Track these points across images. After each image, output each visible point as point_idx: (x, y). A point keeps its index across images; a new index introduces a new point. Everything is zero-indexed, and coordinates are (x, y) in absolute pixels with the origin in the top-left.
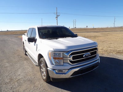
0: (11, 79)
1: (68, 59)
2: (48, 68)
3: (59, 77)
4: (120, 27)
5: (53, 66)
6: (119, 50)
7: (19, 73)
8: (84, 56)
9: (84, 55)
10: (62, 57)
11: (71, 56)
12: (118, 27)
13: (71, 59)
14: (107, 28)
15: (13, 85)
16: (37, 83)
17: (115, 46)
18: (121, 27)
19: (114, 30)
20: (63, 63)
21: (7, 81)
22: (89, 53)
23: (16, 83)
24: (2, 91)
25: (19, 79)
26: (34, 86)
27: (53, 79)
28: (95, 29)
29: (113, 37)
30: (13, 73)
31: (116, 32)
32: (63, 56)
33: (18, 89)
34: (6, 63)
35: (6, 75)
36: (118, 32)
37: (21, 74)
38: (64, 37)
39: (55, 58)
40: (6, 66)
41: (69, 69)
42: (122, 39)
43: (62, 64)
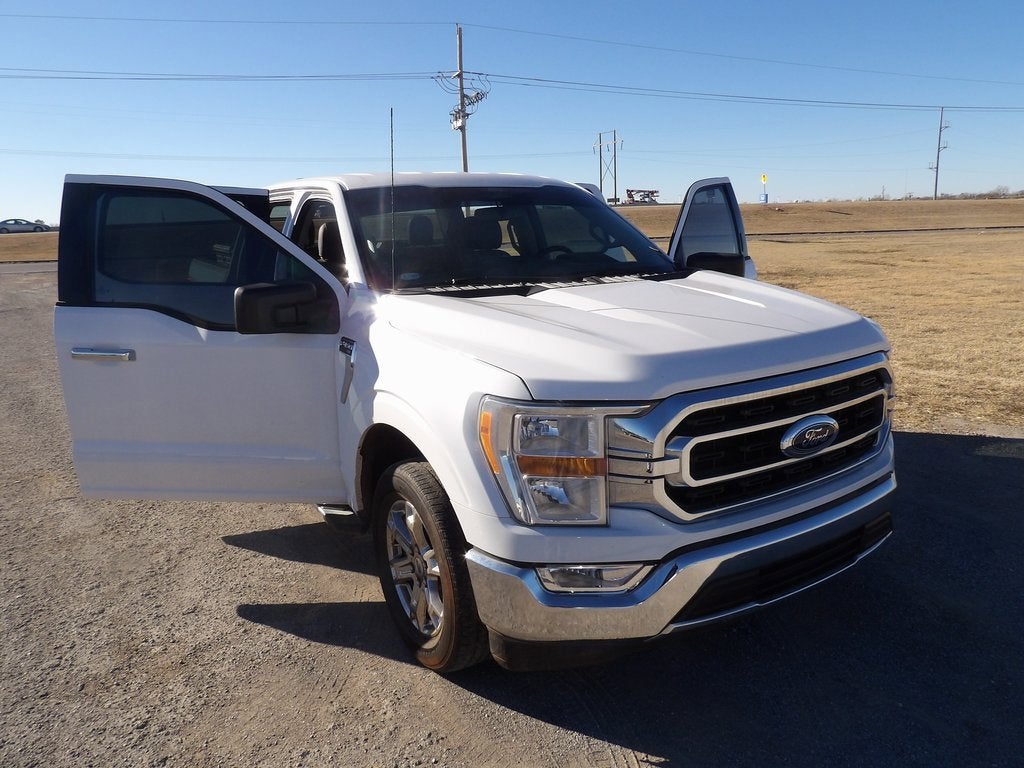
0: (131, 652)
1: (658, 469)
2: (469, 555)
3: (564, 635)
4: (981, 197)
5: (519, 539)
6: (1014, 384)
7: (190, 595)
8: (787, 443)
9: (783, 431)
10: (598, 452)
11: (682, 445)
12: (965, 197)
13: (680, 468)
14: (877, 207)
15: (153, 697)
16: (362, 684)
17: (977, 351)
18: (992, 196)
19: (935, 220)
20: (612, 506)
21: (93, 661)
22: (825, 417)
23: (177, 686)
24: (63, 757)
25: (196, 651)
26: (343, 711)
27: (511, 645)
28: (782, 209)
29: (939, 278)
30: (135, 594)
31: (956, 238)
32: (607, 447)
33: (197, 733)
34: (65, 507)
35: (75, 607)
36: (972, 238)
37: (211, 602)
38: (579, 280)
39: (529, 465)
40: (66, 529)
41: (657, 564)
42: (1017, 292)
43: (600, 514)
